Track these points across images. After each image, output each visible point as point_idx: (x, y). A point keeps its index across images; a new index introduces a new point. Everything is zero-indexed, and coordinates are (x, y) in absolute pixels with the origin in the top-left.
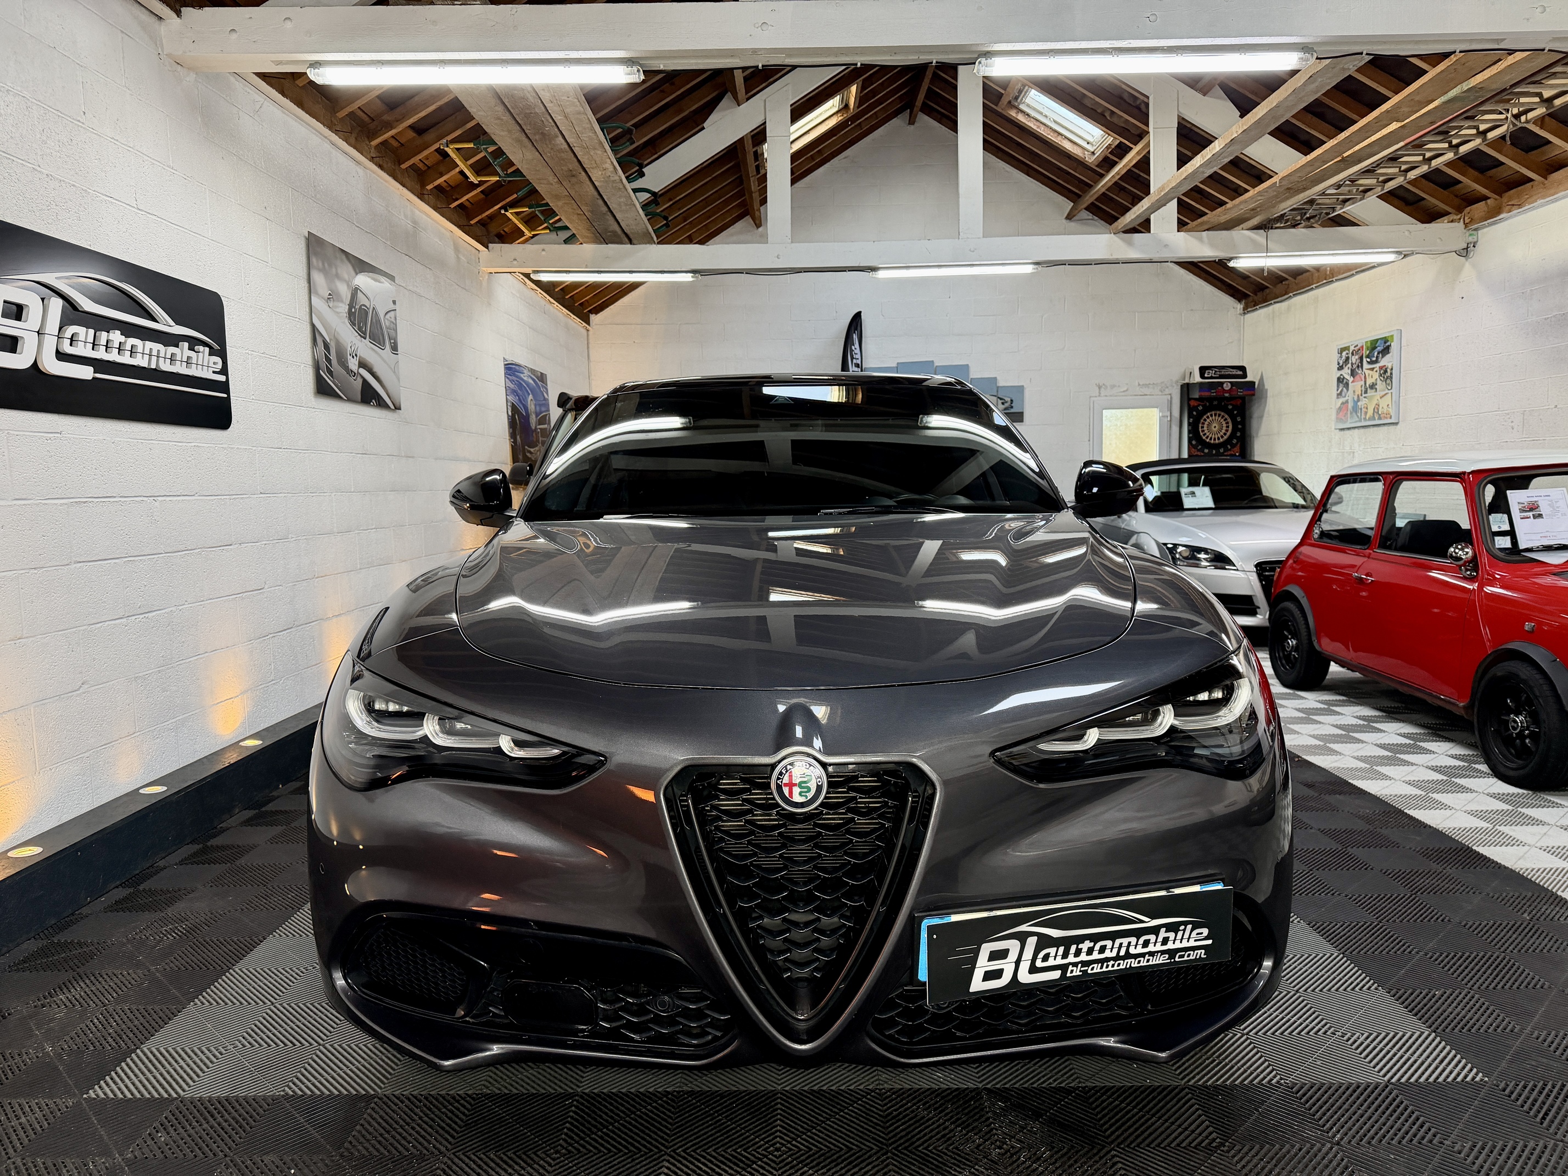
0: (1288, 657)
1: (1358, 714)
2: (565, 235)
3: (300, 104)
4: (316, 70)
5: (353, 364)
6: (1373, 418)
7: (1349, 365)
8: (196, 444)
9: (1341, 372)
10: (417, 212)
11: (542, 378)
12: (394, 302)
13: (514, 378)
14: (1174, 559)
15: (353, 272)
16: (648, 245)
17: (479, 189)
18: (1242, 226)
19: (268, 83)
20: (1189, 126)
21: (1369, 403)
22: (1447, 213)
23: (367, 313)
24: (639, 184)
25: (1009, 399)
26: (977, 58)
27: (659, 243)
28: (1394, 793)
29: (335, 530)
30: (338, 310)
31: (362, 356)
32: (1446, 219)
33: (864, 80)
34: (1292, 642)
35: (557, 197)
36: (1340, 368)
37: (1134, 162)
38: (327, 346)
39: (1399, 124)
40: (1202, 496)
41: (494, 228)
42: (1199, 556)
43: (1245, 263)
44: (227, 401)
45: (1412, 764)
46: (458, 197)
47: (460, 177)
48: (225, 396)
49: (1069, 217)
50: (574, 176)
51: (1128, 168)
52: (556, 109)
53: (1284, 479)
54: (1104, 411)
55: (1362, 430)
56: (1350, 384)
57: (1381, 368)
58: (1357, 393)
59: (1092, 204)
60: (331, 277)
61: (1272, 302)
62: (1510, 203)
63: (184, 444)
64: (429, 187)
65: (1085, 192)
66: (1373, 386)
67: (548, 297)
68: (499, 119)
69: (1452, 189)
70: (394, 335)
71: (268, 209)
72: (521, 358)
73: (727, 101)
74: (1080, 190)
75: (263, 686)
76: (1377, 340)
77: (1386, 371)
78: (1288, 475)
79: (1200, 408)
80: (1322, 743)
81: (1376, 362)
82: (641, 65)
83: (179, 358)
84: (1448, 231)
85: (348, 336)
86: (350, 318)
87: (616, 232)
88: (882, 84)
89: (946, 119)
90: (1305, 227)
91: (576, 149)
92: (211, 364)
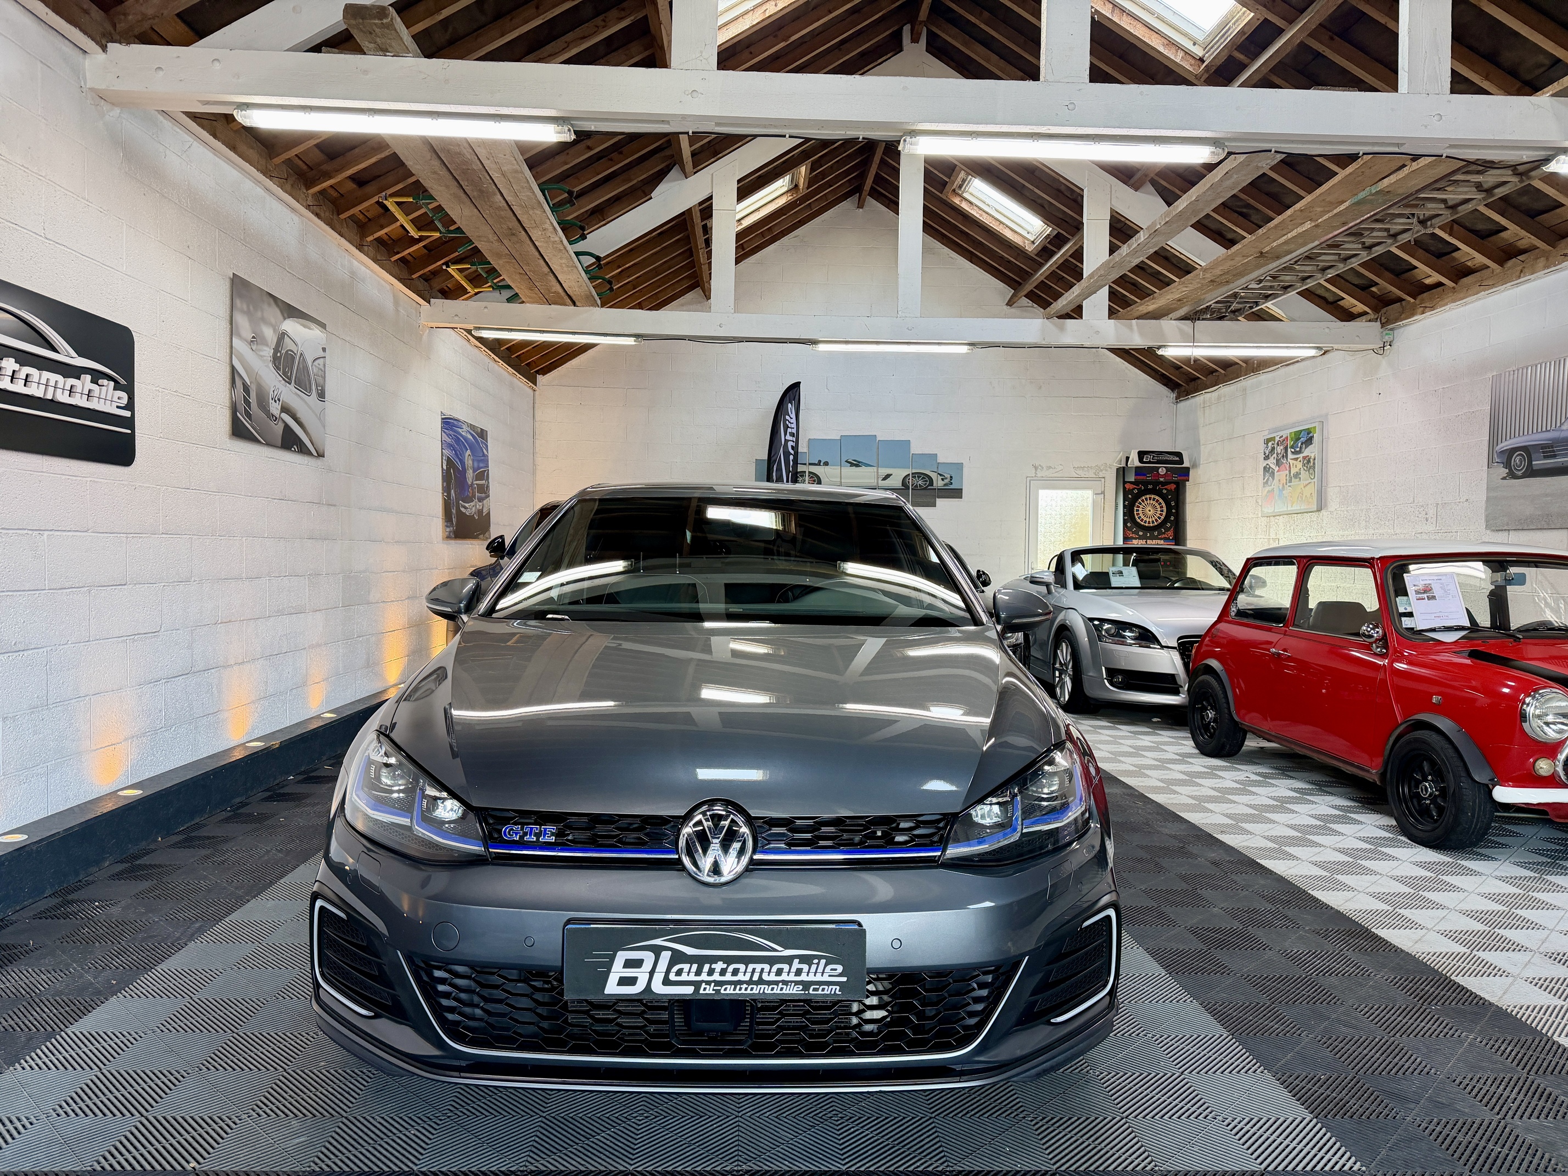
0: (1207, 727)
2: (507, 294)
3: (233, 148)
4: (244, 112)
5: (275, 408)
7: (1275, 455)
8: (93, 479)
9: (1268, 462)
10: (355, 263)
11: (483, 434)
12: (324, 350)
13: (451, 433)
14: (1100, 634)
15: (281, 317)
16: (591, 308)
17: (422, 244)
18: (1170, 316)
19: (199, 125)
20: (1123, 219)
21: (1293, 493)
22: (1365, 313)
23: (293, 358)
24: (581, 246)
25: (948, 476)
26: (902, 136)
27: (602, 307)
28: (1299, 874)
29: (244, 575)
30: (262, 353)
31: (285, 400)
32: (1364, 317)
33: (813, 163)
34: (1211, 713)
35: (499, 256)
36: (1267, 458)
37: (1070, 253)
38: (246, 389)
39: (1313, 224)
40: (1131, 576)
41: (437, 283)
42: (1125, 633)
43: (1173, 352)
44: (132, 437)
45: (1321, 845)
46: (399, 250)
47: (401, 230)
48: (129, 431)
49: (1010, 303)
50: (514, 236)
51: (1065, 258)
52: (494, 166)
53: (1212, 563)
54: (1040, 491)
56: (1276, 474)
57: (1304, 458)
58: (1282, 482)
59: (1032, 291)
60: (255, 321)
61: (1202, 392)
62: (1423, 305)
63: (79, 478)
64: (369, 239)
65: (1024, 280)
66: (1297, 475)
67: (493, 355)
68: (435, 173)
69: (1369, 290)
70: (322, 382)
71: (191, 247)
72: (460, 413)
73: (675, 172)
74: (1020, 279)
75: (151, 733)
76: (1301, 431)
77: (1309, 461)
79: (1136, 491)
80: (1234, 823)
81: (1300, 452)
82: (572, 125)
83: (79, 390)
84: (1366, 330)
85: (272, 380)
86: (274, 362)
87: (559, 293)
88: (831, 167)
89: (892, 203)
90: (1231, 320)
91: (514, 208)
92: (115, 399)
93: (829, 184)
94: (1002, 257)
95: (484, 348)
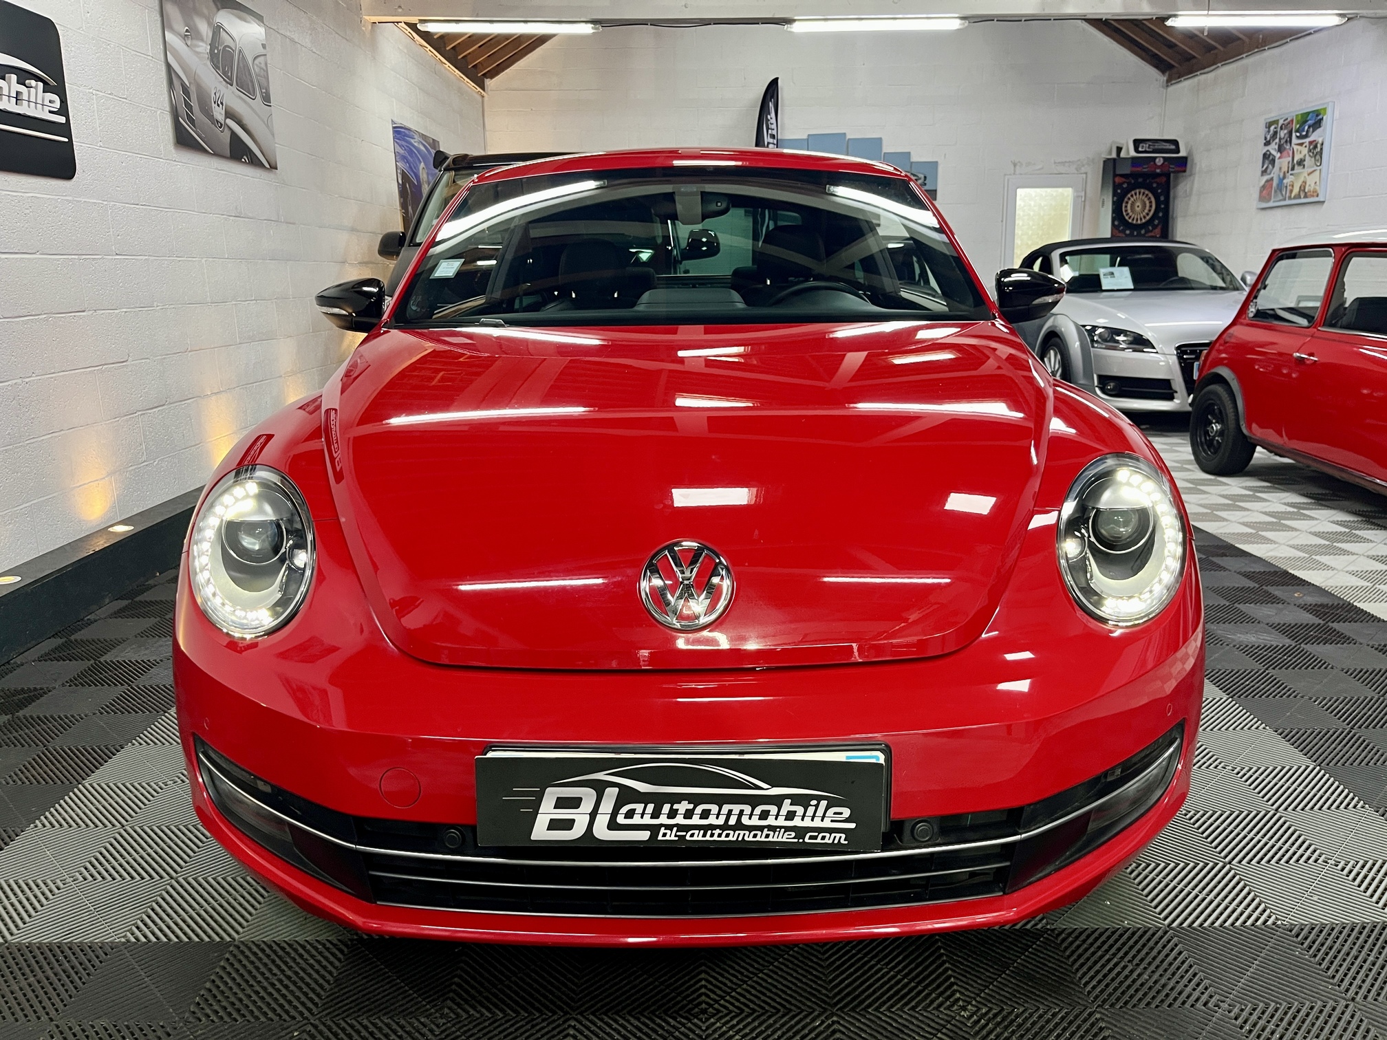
0: (1210, 444)
1: (1286, 501)
5: (219, 114)
6: (1298, 196)
7: (1277, 140)
8: (33, 194)
9: (1269, 148)
11: (434, 143)
12: (264, 46)
13: (404, 143)
14: (1093, 341)
15: (215, 9)
21: (1295, 181)
23: (232, 57)
25: (922, 176)
28: (1339, 585)
29: (209, 299)
30: (198, 50)
31: (229, 104)
34: (1216, 427)
36: (1267, 143)
38: (186, 91)
40: (1122, 277)
42: (1117, 338)
43: (1184, 21)
44: (70, 146)
48: (66, 140)
53: (1202, 258)
54: (1018, 190)
55: (1285, 211)
56: (1277, 160)
57: (1311, 143)
58: (1283, 170)
60: (187, 13)
61: (1198, 73)
66: (1301, 163)
67: (438, 55)
70: (266, 84)
72: (411, 121)
75: (133, 468)
76: (1308, 113)
77: (1316, 147)
78: (1207, 255)
79: (1124, 185)
80: (1254, 531)
81: (1306, 136)
83: (6, 92)
85: (212, 81)
86: (212, 61)
92: (47, 103)
95: (430, 48)
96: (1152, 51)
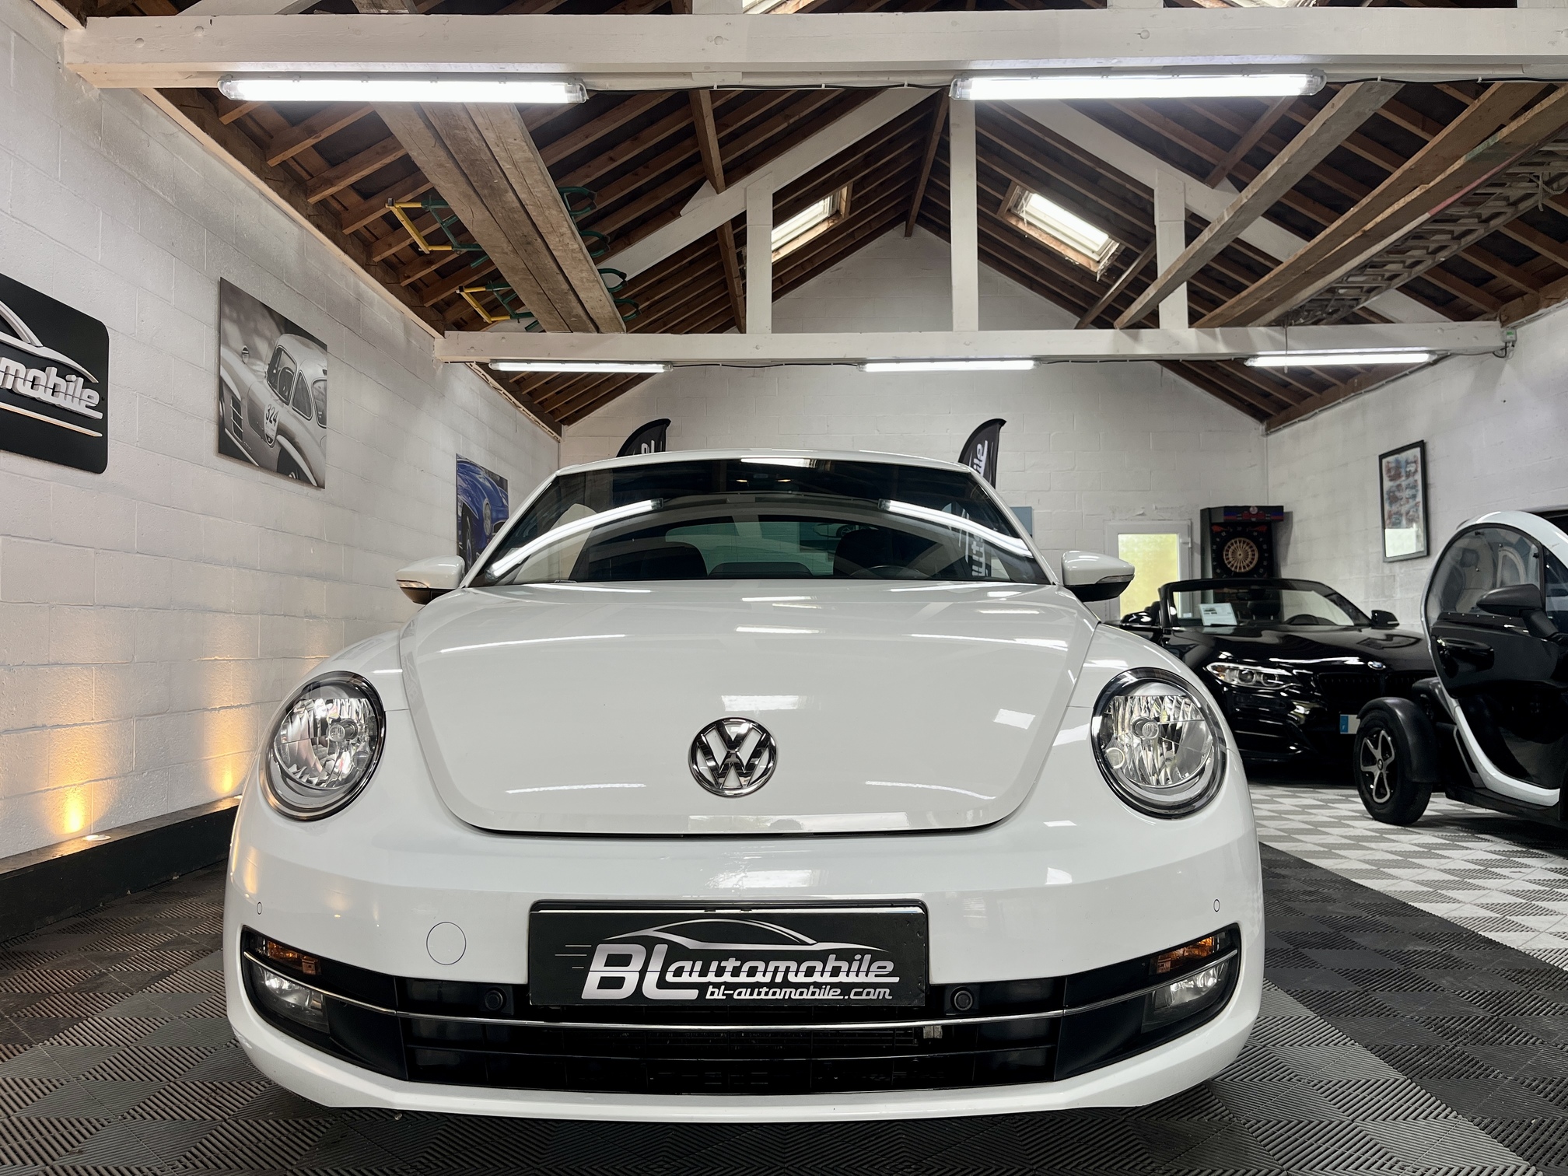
2: (526, 322)
4: (228, 83)
5: (270, 429)
8: (58, 484)
10: (362, 285)
11: (502, 483)
12: (325, 372)
13: (467, 477)
15: (276, 333)
16: (616, 334)
17: (434, 267)
18: (1258, 321)
22: (1482, 312)
23: (290, 377)
24: (607, 264)
26: (952, 79)
27: (628, 331)
30: (254, 368)
31: (282, 422)
32: (1480, 317)
33: (855, 184)
37: (1142, 266)
38: (236, 404)
39: (1423, 190)
41: (452, 314)
43: (1264, 362)
44: (103, 443)
46: (411, 274)
47: (411, 251)
48: (101, 435)
50: (529, 243)
51: (1136, 274)
52: (503, 154)
54: (1119, 536)
59: (1098, 317)
60: (247, 332)
61: (1297, 420)
62: (1550, 296)
63: (42, 481)
64: (377, 259)
65: (1091, 304)
67: (507, 394)
68: (441, 165)
69: (1485, 285)
70: (323, 408)
71: (175, 244)
72: (479, 457)
73: (706, 187)
74: (1086, 304)
79: (1224, 534)
80: (1374, 868)
82: (585, 84)
83: (43, 382)
84: (1484, 333)
85: (266, 396)
86: (269, 379)
87: (580, 317)
88: (874, 190)
89: (943, 230)
90: (1326, 324)
91: (529, 208)
92: (85, 397)
93: (873, 209)
94: (1065, 282)
95: (504, 390)
96: (1247, 401)
